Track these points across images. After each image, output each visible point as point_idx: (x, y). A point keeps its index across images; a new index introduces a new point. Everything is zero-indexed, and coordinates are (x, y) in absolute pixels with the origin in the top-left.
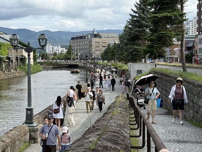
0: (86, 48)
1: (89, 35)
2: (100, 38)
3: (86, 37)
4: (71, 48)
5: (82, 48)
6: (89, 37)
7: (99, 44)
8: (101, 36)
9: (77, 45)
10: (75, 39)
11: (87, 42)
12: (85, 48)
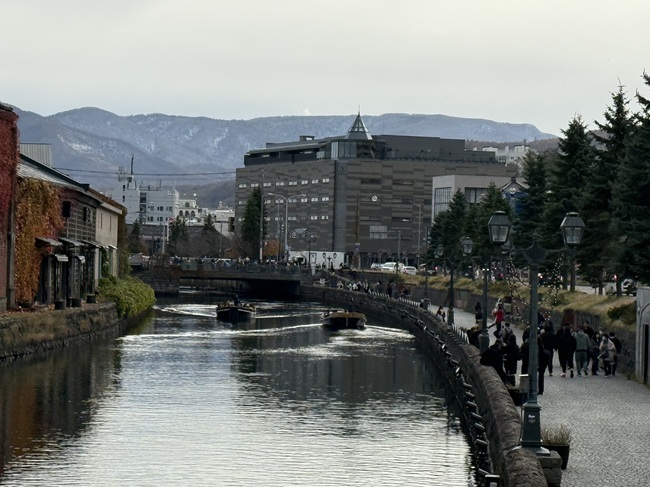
0: (320, 204)
1: (335, 146)
2: (382, 158)
3: (320, 154)
4: (259, 205)
5: (299, 204)
6: (334, 154)
7: (378, 187)
8: (390, 150)
9: (273, 189)
10: (265, 161)
11: (326, 176)
12: (314, 204)
